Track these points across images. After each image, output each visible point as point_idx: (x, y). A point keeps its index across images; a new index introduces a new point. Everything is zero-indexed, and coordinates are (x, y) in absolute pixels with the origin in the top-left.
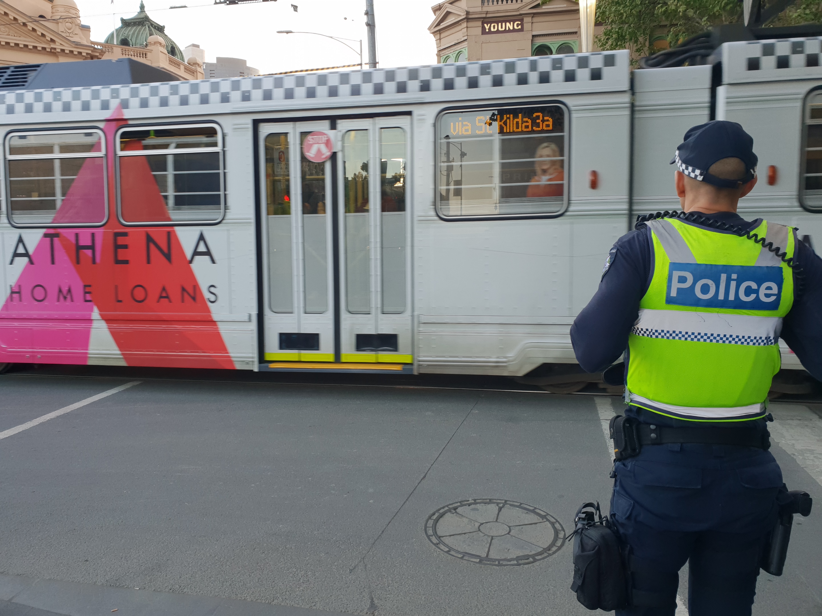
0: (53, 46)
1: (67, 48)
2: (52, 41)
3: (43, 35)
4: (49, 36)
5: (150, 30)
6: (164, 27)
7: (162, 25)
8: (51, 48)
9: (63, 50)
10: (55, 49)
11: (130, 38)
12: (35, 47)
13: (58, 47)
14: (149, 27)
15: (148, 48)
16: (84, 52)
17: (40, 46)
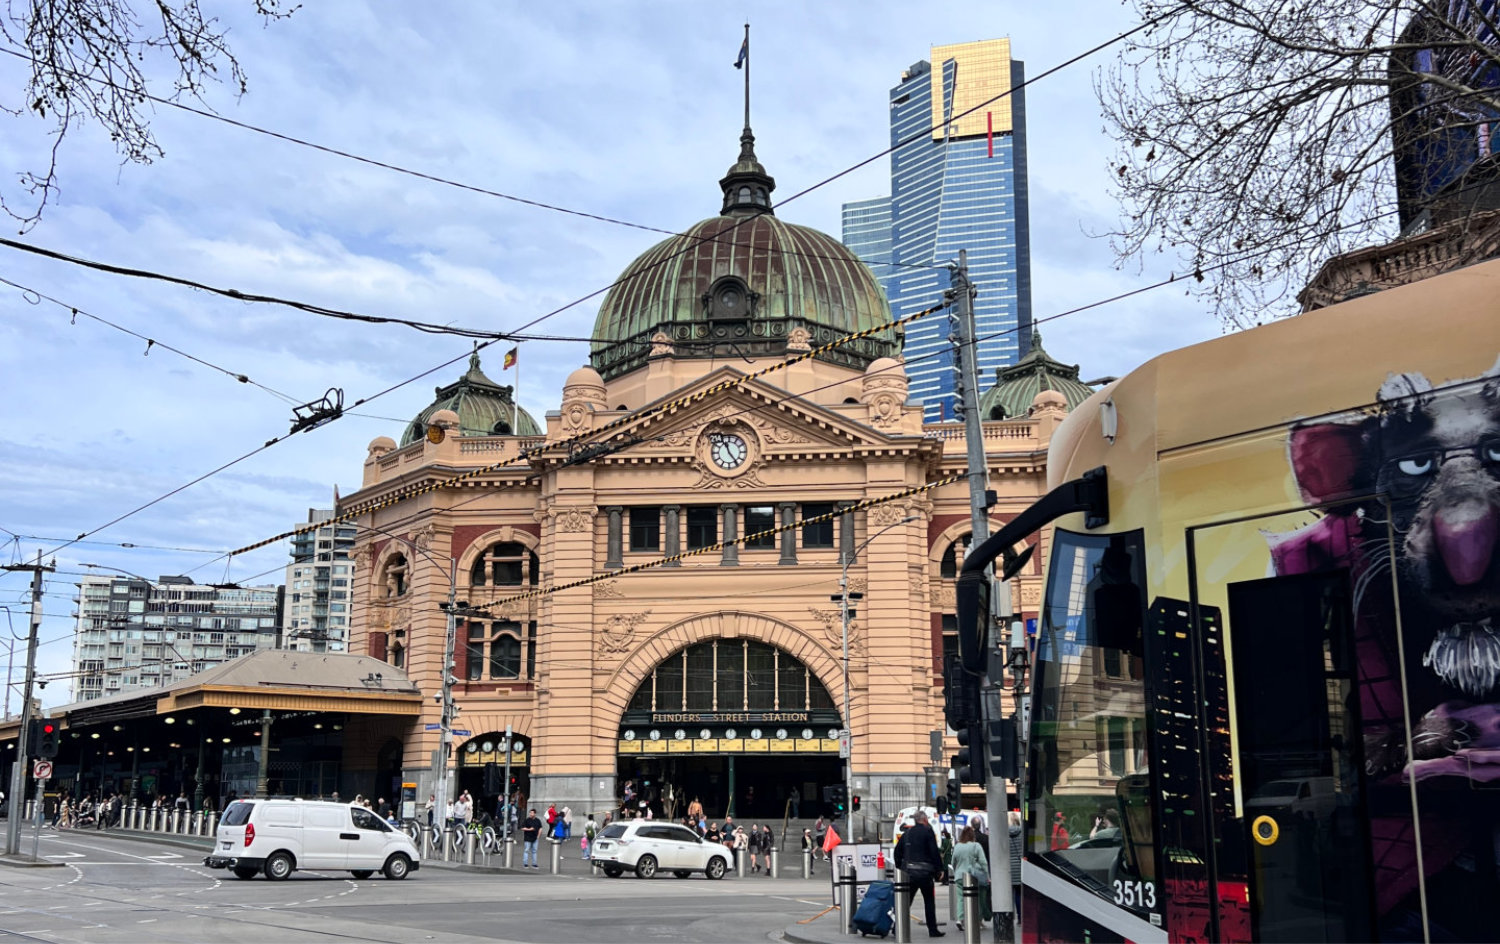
0: (857, 448)
1: (879, 447)
2: (857, 440)
3: (843, 433)
4: (851, 433)
5: (1043, 381)
6: (1077, 368)
7: (1072, 365)
8: (855, 453)
9: (872, 453)
10: (859, 452)
11: (1008, 403)
12: (830, 455)
13: (864, 448)
14: (1042, 376)
15: (1034, 416)
16: (906, 450)
17: (837, 451)
